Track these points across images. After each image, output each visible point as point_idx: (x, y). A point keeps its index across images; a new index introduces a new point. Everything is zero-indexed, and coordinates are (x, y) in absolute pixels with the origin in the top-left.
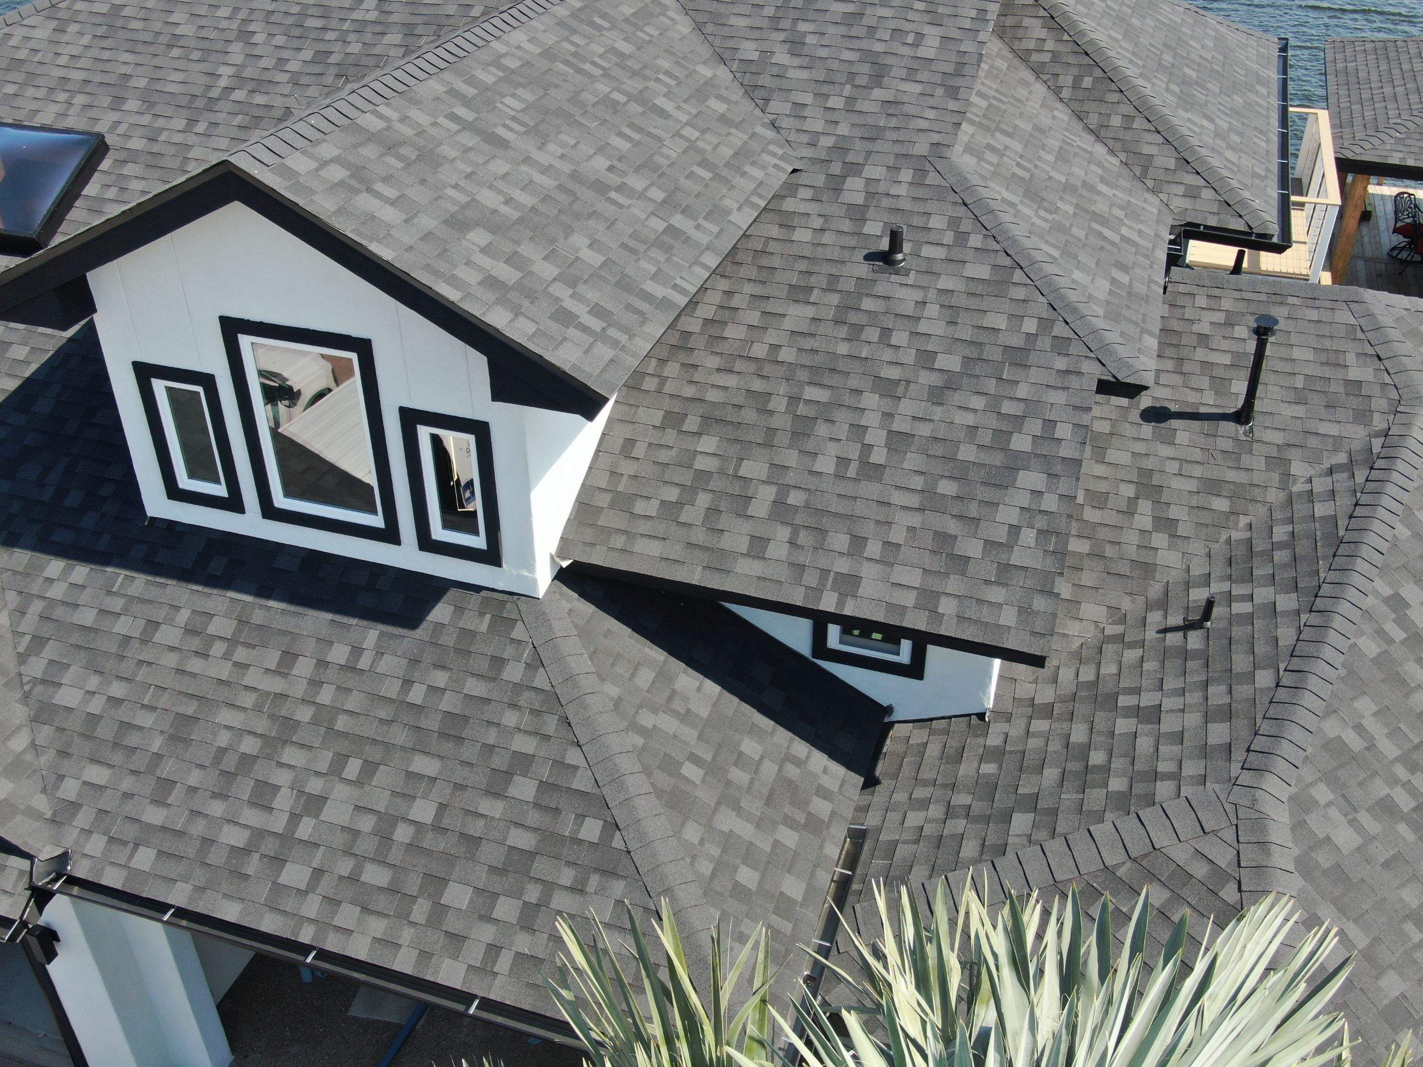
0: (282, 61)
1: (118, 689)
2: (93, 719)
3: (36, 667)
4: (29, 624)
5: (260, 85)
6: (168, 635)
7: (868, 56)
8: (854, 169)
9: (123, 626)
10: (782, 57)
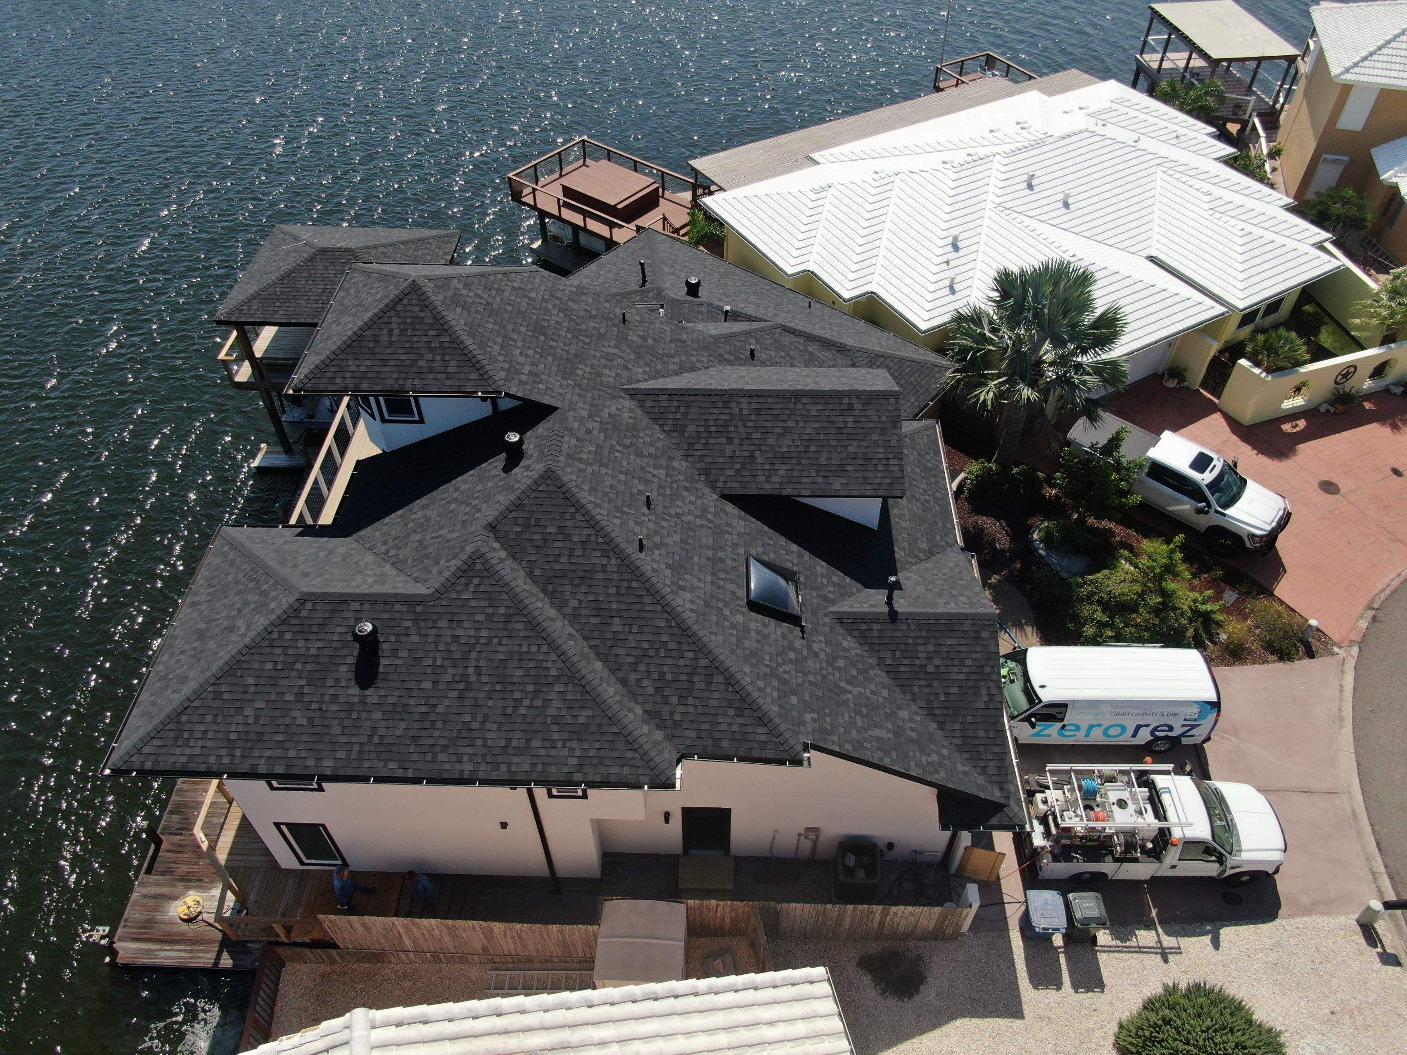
0: (691, 502)
1: (919, 535)
2: (928, 540)
3: (921, 555)
4: (914, 561)
5: (705, 510)
6: (903, 524)
7: (671, 341)
8: (720, 355)
9: (905, 536)
10: (677, 360)
